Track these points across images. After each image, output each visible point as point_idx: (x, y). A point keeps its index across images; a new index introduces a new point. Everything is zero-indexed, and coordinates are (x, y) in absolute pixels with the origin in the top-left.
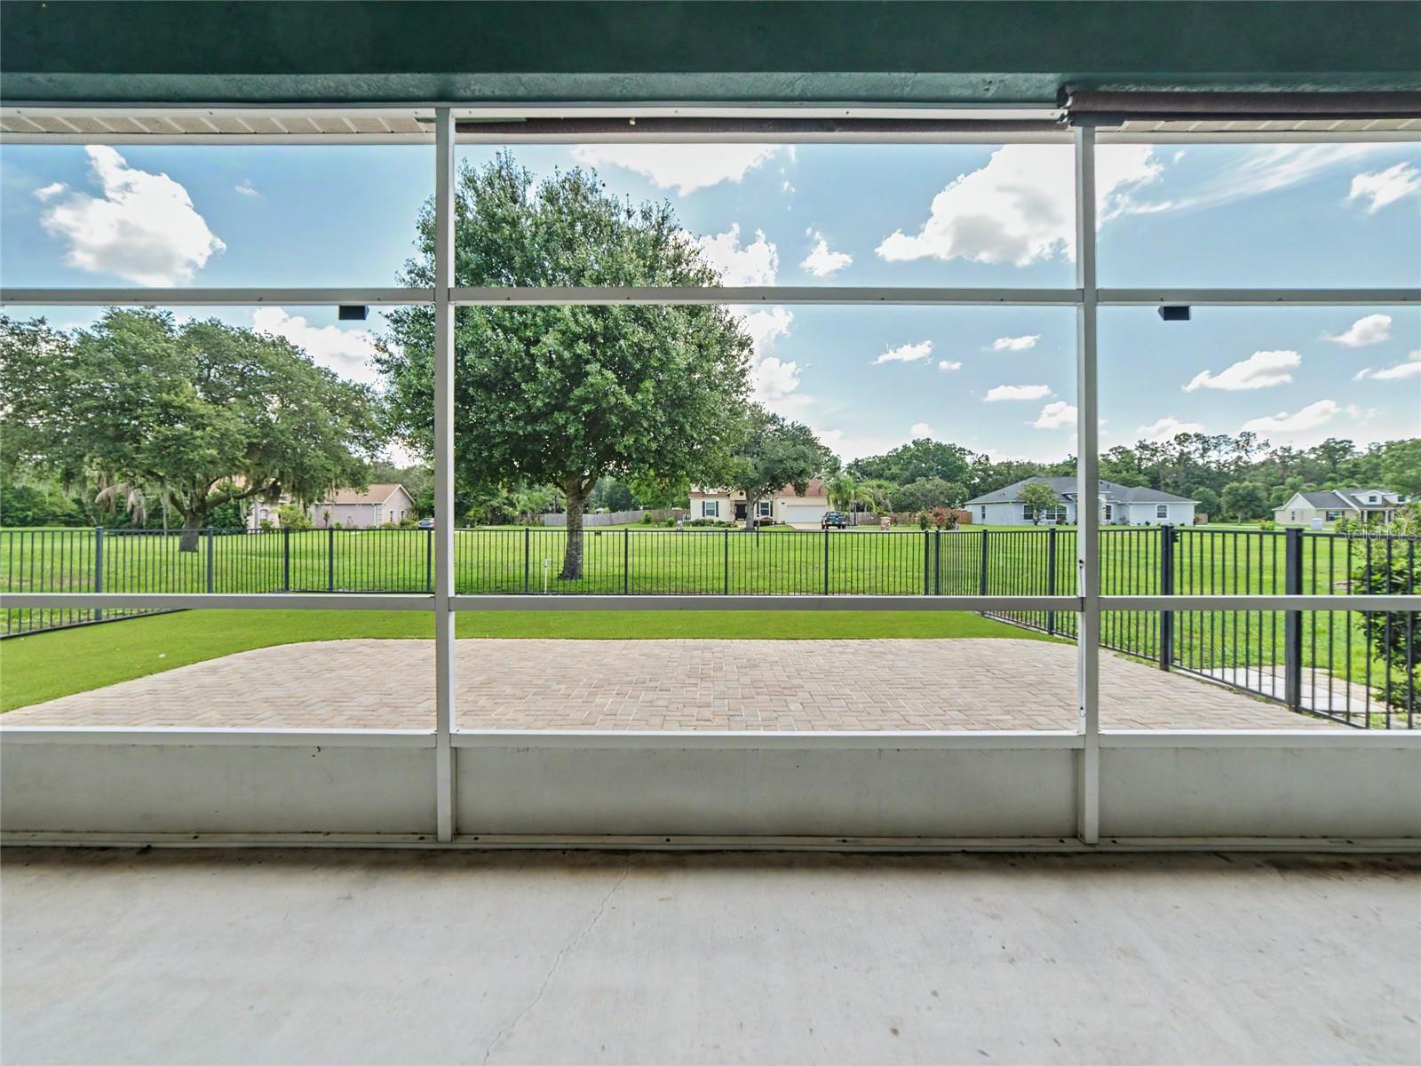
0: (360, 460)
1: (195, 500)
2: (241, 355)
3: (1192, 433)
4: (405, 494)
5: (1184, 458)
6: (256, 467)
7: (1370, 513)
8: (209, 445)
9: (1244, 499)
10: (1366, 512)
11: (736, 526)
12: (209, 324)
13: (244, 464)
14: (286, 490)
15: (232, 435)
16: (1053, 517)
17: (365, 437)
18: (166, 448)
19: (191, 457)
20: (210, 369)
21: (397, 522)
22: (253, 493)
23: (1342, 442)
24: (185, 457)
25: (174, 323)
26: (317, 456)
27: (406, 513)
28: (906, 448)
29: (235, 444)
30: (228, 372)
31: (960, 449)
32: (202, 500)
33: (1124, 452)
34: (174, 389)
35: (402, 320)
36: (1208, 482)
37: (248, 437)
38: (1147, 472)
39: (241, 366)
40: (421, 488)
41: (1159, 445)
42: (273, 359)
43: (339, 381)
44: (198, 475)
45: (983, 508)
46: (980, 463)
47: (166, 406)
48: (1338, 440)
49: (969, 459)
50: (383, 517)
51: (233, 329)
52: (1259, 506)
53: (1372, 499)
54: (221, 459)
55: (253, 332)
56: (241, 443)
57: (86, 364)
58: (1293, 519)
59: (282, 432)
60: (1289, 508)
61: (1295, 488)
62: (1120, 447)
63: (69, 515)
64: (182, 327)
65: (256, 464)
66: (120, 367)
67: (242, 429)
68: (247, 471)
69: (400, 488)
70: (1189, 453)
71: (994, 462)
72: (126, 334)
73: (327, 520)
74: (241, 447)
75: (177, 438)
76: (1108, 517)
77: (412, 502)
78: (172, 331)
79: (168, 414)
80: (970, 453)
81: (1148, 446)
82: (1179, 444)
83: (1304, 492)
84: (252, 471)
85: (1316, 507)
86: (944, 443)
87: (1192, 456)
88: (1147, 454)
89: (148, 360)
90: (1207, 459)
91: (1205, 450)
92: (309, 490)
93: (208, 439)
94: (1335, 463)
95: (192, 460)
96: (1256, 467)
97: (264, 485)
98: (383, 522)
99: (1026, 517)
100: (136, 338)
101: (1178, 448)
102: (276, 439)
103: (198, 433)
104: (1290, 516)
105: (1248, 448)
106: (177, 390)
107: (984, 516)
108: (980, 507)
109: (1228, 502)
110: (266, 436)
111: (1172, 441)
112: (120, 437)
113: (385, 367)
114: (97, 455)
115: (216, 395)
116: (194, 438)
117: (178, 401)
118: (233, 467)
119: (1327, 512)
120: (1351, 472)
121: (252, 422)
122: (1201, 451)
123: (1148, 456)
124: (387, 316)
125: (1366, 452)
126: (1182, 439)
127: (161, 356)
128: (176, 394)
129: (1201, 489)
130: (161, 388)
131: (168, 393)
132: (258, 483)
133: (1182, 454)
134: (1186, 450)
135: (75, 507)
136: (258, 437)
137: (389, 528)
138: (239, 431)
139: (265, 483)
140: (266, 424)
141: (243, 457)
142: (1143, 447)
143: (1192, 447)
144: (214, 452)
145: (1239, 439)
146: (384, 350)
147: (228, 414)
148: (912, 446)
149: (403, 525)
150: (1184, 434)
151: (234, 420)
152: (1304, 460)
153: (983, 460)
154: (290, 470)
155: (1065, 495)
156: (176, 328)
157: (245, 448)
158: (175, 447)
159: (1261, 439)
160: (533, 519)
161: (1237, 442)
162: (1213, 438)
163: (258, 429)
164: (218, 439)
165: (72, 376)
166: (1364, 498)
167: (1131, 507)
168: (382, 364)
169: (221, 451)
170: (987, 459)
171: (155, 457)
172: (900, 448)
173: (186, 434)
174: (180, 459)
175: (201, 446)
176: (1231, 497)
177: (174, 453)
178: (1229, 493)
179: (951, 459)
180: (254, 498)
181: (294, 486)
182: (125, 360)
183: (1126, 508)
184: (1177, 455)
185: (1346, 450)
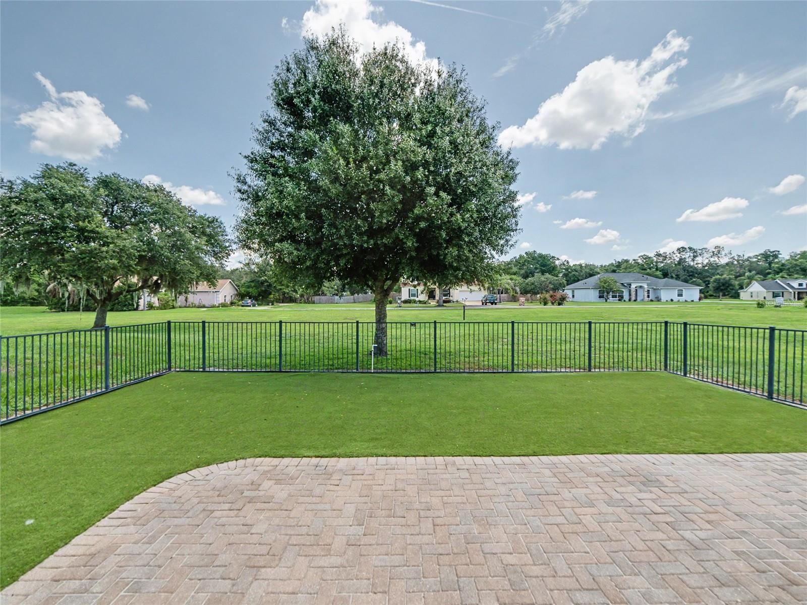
0: (212, 266)
1: (104, 293)
2: (133, 197)
3: (687, 247)
4: (232, 285)
5: (681, 261)
6: (145, 271)
7: (799, 293)
8: (112, 257)
9: (723, 285)
10: (796, 292)
11: (430, 303)
12: (112, 176)
13: (136, 269)
14: (164, 286)
15: (128, 250)
16: (615, 297)
17: (214, 251)
18: (82, 259)
19: (99, 265)
20: (113, 206)
21: (228, 300)
22: (142, 288)
23: (774, 252)
24: (95, 265)
25: (88, 176)
26: (185, 264)
27: (233, 297)
28: (521, 256)
29: (130, 256)
30: (124, 209)
31: (553, 257)
32: (109, 293)
33: (646, 258)
34: (88, 218)
35: (256, 160)
36: (696, 275)
37: (139, 251)
38: (662, 270)
39: (134, 205)
40: (242, 282)
41: (668, 254)
42: (155, 200)
43: (198, 214)
44: (105, 278)
45: (573, 291)
46: (564, 264)
47: (82, 230)
48: (771, 250)
49: (557, 262)
50: (220, 299)
51: (128, 180)
52: (732, 289)
53: (800, 285)
54: (120, 266)
55: (142, 182)
56: (134, 256)
57: (26, 201)
58: (752, 296)
59: (162, 248)
60: (749, 290)
61: (751, 279)
62: (645, 255)
63: (33, 299)
64: (95, 178)
65: (145, 269)
66: (49, 202)
67: (134, 246)
68: (138, 274)
69: (230, 282)
70: (685, 258)
71: (571, 264)
72: (53, 181)
73: (186, 301)
74: (134, 258)
75: (91, 252)
76: (648, 296)
77: (237, 290)
78: (87, 181)
79: (84, 235)
80: (558, 259)
81: (661, 254)
82: (679, 253)
83: (756, 280)
84: (142, 274)
85: (766, 289)
86: (543, 254)
87: (687, 260)
88: (661, 259)
89: (70, 199)
90: (695, 262)
91: (695, 257)
92: (179, 285)
93: (111, 253)
94: (770, 264)
95: (100, 267)
96: (723, 266)
97: (149, 283)
98: (220, 302)
99: (600, 297)
100: (61, 184)
101: (679, 255)
102: (157, 252)
103: (105, 249)
104: (750, 296)
105: (719, 255)
106: (90, 219)
107: (573, 296)
108: (571, 291)
109: (714, 287)
110: (150, 250)
111: (675, 252)
112: (51, 251)
113: (245, 196)
114: (34, 264)
115: (117, 223)
116: (102, 252)
117: (90, 227)
118: (129, 271)
119: (773, 293)
120: (780, 269)
121: (141, 241)
122: (692, 257)
123: (661, 260)
124: (246, 157)
125: (788, 257)
126: (681, 250)
127: (78, 196)
128: (89, 222)
129: (694, 280)
130: (78, 218)
131: (84, 221)
132: (145, 281)
133: (681, 259)
134: (683, 257)
135: (37, 294)
136: (145, 251)
137: (224, 305)
138: (133, 247)
139: (150, 281)
140: (150, 243)
141: (135, 265)
142: (659, 255)
143: (687, 255)
144: (115, 262)
145: (714, 250)
146: (245, 183)
147: (125, 236)
148: (525, 255)
149: (232, 304)
150: (683, 248)
151: (130, 240)
152: (751, 262)
153: (565, 263)
154: (167, 274)
155: (622, 284)
156: (91, 179)
157: (136, 258)
158: (88, 258)
159: (726, 251)
160: (308, 299)
161: (713, 252)
162: (700, 250)
163: (146, 246)
164: (118, 253)
165: (16, 209)
166: (795, 284)
167: (662, 290)
168: (243, 193)
169: (120, 261)
170: (568, 263)
171: (74, 266)
172: (518, 257)
173: (95, 249)
174: (91, 267)
175: (106, 258)
176: (715, 284)
177: (87, 263)
178: (714, 281)
179: (549, 263)
180: (143, 292)
181: (169, 283)
182: (53, 199)
183: (659, 291)
184: (678, 259)
185: (776, 256)
